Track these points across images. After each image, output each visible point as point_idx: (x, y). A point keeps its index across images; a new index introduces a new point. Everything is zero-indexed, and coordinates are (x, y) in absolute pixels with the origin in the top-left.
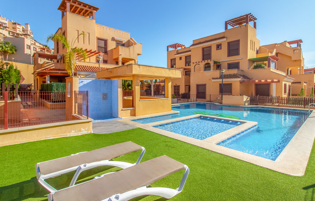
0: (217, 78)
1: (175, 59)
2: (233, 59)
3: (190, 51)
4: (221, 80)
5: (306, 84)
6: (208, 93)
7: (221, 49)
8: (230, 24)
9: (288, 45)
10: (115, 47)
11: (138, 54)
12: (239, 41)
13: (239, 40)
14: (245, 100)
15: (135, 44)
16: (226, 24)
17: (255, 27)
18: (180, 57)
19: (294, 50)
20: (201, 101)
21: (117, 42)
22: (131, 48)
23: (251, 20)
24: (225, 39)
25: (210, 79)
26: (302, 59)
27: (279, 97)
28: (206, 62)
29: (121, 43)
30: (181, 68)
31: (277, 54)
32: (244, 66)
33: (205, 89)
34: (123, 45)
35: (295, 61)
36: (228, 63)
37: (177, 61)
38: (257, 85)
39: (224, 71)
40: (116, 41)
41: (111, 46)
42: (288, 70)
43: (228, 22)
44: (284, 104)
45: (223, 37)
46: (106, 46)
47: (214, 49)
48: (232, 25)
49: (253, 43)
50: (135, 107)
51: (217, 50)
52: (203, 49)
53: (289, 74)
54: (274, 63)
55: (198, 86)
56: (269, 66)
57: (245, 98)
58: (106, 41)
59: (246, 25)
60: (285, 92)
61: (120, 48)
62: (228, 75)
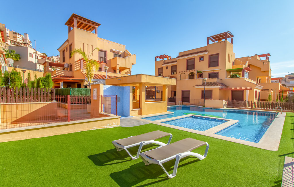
0: (200, 86)
1: (162, 68)
2: (213, 70)
3: (176, 61)
4: (203, 87)
5: (272, 91)
6: (192, 98)
7: (203, 60)
8: (212, 40)
9: (258, 58)
10: (113, 57)
11: (133, 64)
12: (218, 54)
13: (219, 53)
14: (224, 104)
15: (130, 55)
16: (208, 39)
17: (232, 42)
18: (167, 66)
19: (263, 63)
20: (186, 104)
21: (115, 53)
22: (127, 58)
23: (229, 37)
24: (207, 53)
25: (193, 86)
26: (269, 70)
27: (251, 101)
28: (191, 71)
29: (118, 54)
30: (168, 76)
31: (249, 65)
32: (223, 76)
33: (189, 94)
34: (120, 56)
35: (264, 72)
36: (209, 73)
37: (164, 70)
38: (233, 92)
39: (206, 80)
40: (114, 52)
41: (110, 56)
42: (257, 79)
44: (256, 107)
45: (205, 51)
46: (106, 57)
47: (197, 61)
49: (230, 56)
50: (141, 108)
51: (199, 61)
52: (188, 60)
54: (247, 74)
55: (183, 92)
56: (243, 76)
57: (224, 102)
58: (105, 53)
60: (256, 98)
61: (118, 58)
62: (209, 83)
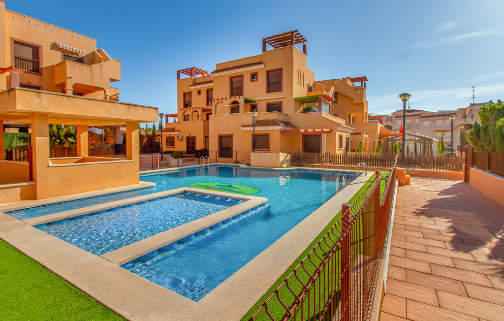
0: (248, 126)
1: (191, 92)
2: (274, 97)
3: (211, 82)
4: (251, 129)
5: (367, 136)
6: (235, 148)
7: (257, 80)
8: (270, 44)
9: (349, 83)
10: (59, 61)
11: (112, 80)
12: (281, 70)
13: (282, 68)
14: (281, 159)
15: (106, 59)
16: (264, 42)
17: (305, 51)
18: (199, 89)
19: (356, 90)
20: (224, 162)
21: (65, 53)
22: (96, 67)
23: (298, 42)
24: (262, 66)
25: (238, 128)
26: (364, 102)
27: (330, 153)
28: (233, 99)
29: (75, 56)
30: (197, 108)
31: (336, 94)
32: (289, 108)
33: (231, 142)
34: (81, 61)
35: (358, 104)
36: (267, 103)
38: (305, 136)
39: (256, 115)
40: (62, 50)
41: (49, 59)
42: (350, 117)
43: (267, 40)
44: (340, 164)
45: (260, 63)
46: (38, 58)
47: (247, 79)
48: (274, 46)
49: (301, 76)
50: (35, 181)
51: (251, 81)
52: (231, 79)
53: (351, 122)
54: (328, 106)
55: (221, 137)
56: (320, 109)
57: (282, 156)
58: (36, 50)
59: (290, 47)
60: (341, 146)
61: (69, 63)
62: (264, 121)
